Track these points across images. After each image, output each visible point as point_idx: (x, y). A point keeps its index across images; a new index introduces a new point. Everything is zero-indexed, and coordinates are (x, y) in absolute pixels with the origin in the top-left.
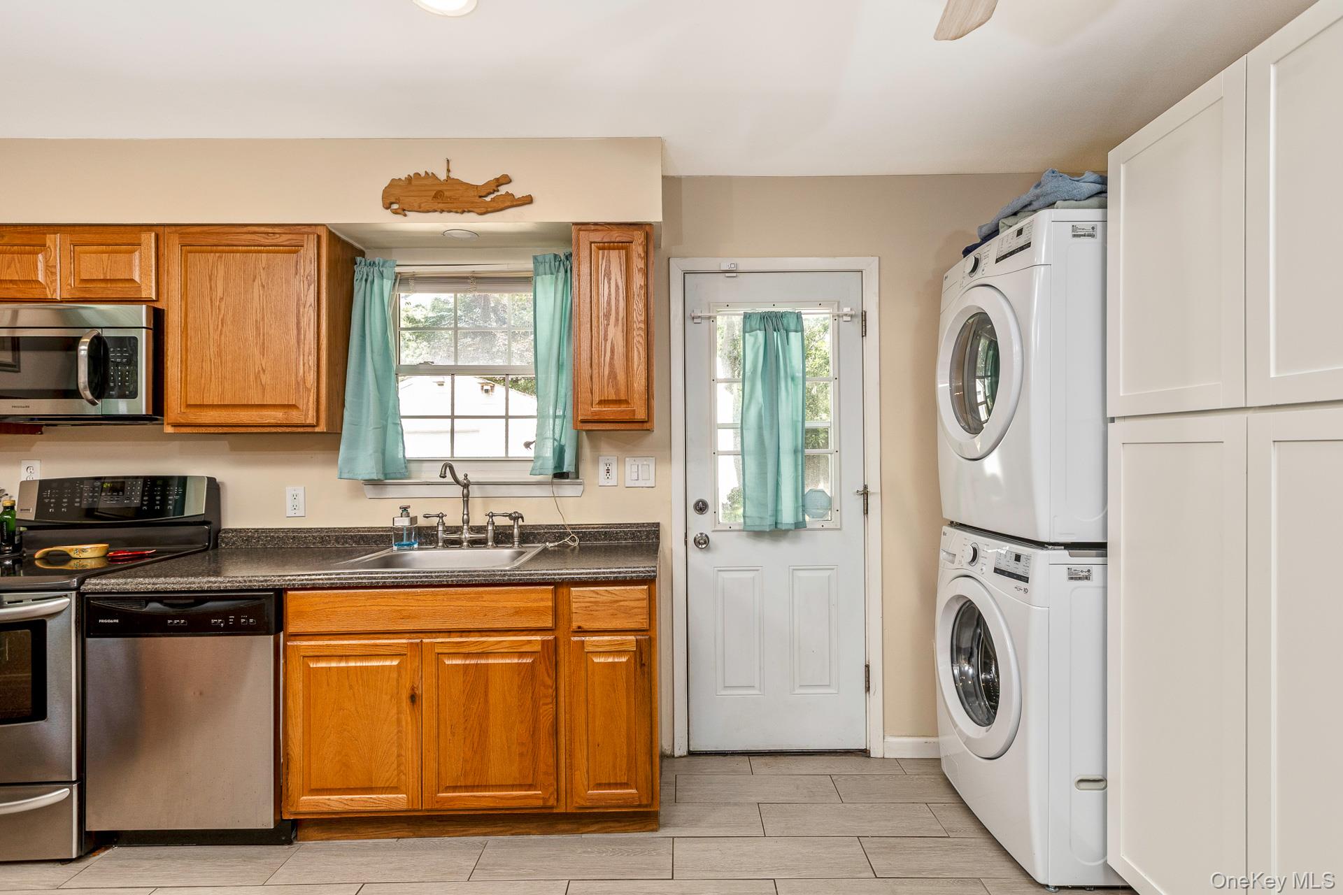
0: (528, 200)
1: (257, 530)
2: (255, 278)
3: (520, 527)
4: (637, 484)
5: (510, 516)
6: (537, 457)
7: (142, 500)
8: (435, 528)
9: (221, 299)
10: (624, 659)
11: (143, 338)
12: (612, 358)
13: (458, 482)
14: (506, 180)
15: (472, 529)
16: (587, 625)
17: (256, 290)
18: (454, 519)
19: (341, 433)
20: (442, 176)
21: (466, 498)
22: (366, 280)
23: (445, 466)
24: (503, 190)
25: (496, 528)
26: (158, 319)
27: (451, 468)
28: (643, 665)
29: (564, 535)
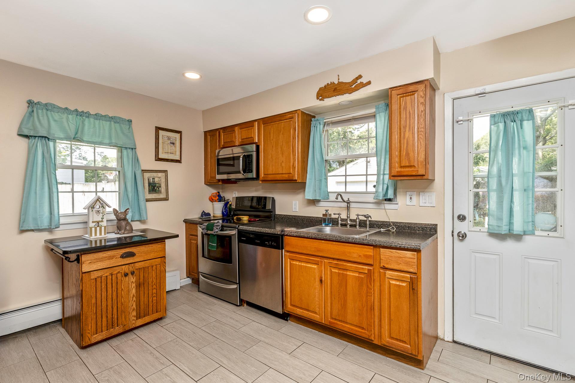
0: (369, 83)
1: (285, 215)
2: (280, 131)
3: (370, 221)
4: (425, 205)
5: (365, 216)
6: (376, 192)
7: (257, 204)
8: (338, 219)
9: (272, 140)
10: (404, 284)
11: (254, 155)
12: (407, 147)
13: (344, 201)
14: (360, 77)
15: (351, 220)
16: (386, 266)
17: (281, 136)
18: (344, 216)
19: (306, 183)
20: (336, 82)
21: (348, 208)
22: (315, 126)
23: (338, 195)
24: (359, 81)
25: (360, 221)
26: (258, 147)
27: (341, 196)
28: (413, 289)
29: (390, 225)
